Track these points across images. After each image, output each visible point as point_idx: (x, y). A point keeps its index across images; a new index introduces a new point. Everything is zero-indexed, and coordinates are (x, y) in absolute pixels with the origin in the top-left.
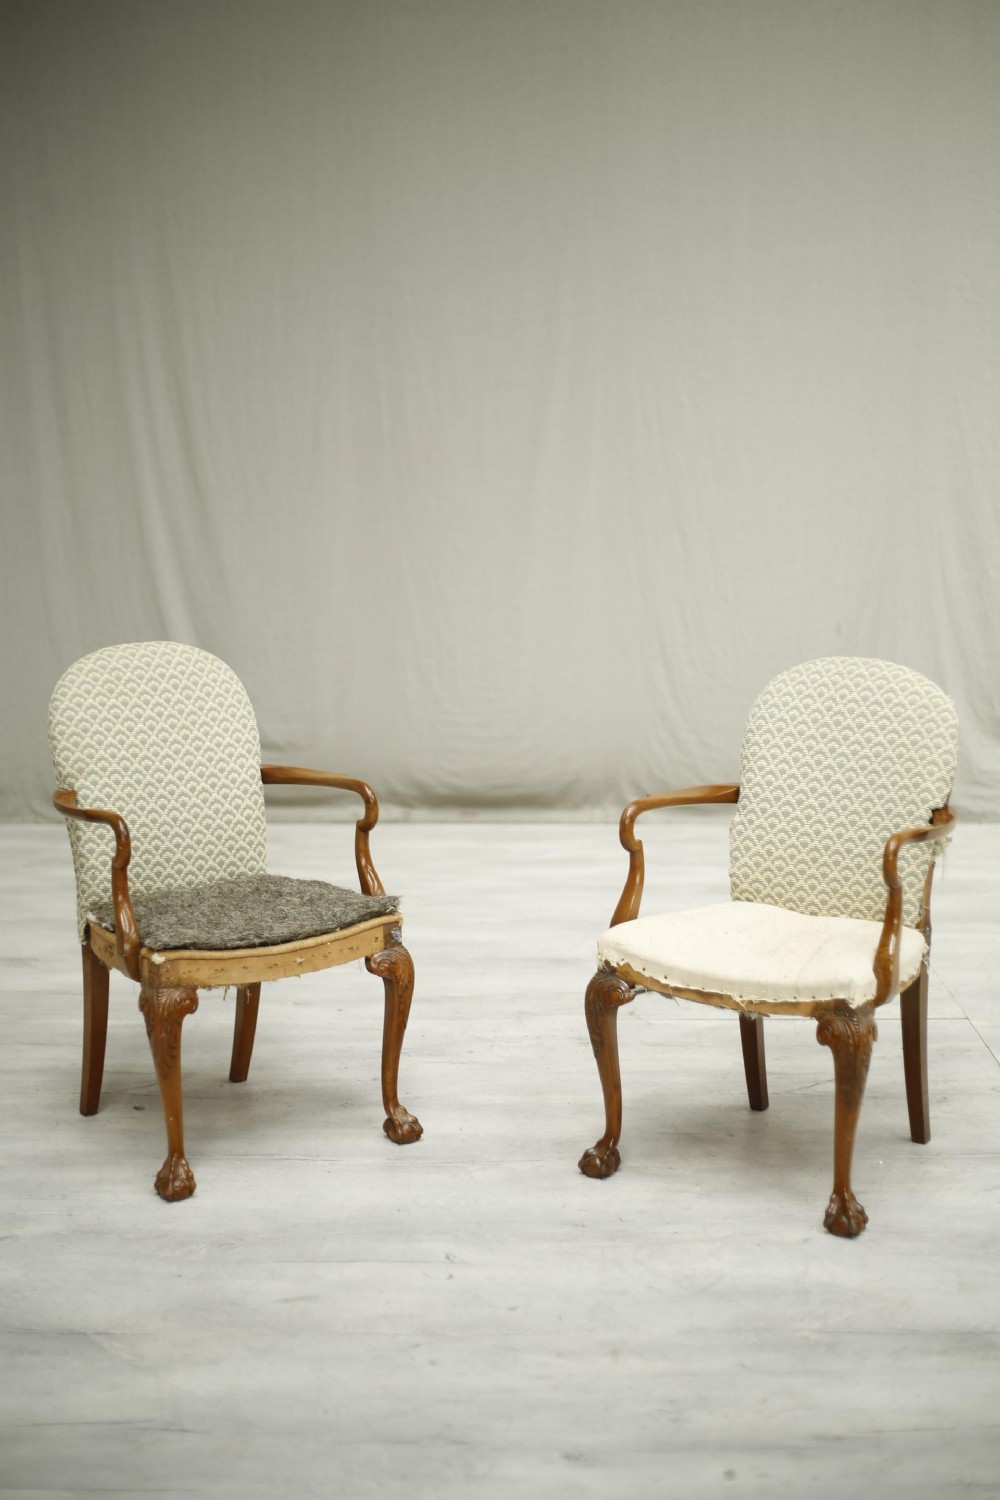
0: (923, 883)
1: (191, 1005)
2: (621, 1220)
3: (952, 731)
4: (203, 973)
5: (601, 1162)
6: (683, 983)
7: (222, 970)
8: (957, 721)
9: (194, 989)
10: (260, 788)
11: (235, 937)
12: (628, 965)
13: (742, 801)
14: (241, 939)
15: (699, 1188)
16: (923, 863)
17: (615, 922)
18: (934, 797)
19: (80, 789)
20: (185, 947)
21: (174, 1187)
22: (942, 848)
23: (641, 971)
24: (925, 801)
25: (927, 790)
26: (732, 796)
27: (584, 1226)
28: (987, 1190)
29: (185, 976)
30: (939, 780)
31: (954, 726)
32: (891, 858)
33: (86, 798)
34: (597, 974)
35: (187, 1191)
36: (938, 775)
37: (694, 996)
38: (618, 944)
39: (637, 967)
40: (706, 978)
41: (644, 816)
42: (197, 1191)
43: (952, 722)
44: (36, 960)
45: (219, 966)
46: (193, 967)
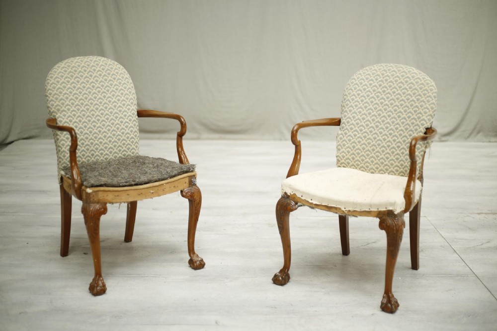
0: (421, 160)
1: (104, 211)
2: (292, 305)
3: (434, 94)
4: (110, 197)
5: (282, 278)
6: (319, 202)
7: (118, 196)
8: (436, 90)
9: (106, 204)
10: (137, 119)
11: (123, 181)
12: (295, 194)
13: (342, 125)
14: (126, 182)
15: (324, 290)
16: (421, 151)
17: (288, 176)
18: (427, 123)
19: (58, 118)
20: (101, 186)
21: (97, 289)
22: (429, 145)
23: (300, 197)
24: (423, 125)
25: (424, 120)
26: (337, 123)
27: (276, 308)
28: (447, 291)
29: (101, 198)
30: (429, 115)
31: (436, 93)
32: (413, 148)
33: (61, 121)
34: (281, 198)
35: (102, 291)
36: (428, 113)
37: (324, 208)
38: (290, 185)
39: (299, 195)
40: (330, 200)
41: (302, 130)
42: (107, 291)
43: (435, 91)
44: (50, 191)
45: (117, 194)
46: (105, 194)
